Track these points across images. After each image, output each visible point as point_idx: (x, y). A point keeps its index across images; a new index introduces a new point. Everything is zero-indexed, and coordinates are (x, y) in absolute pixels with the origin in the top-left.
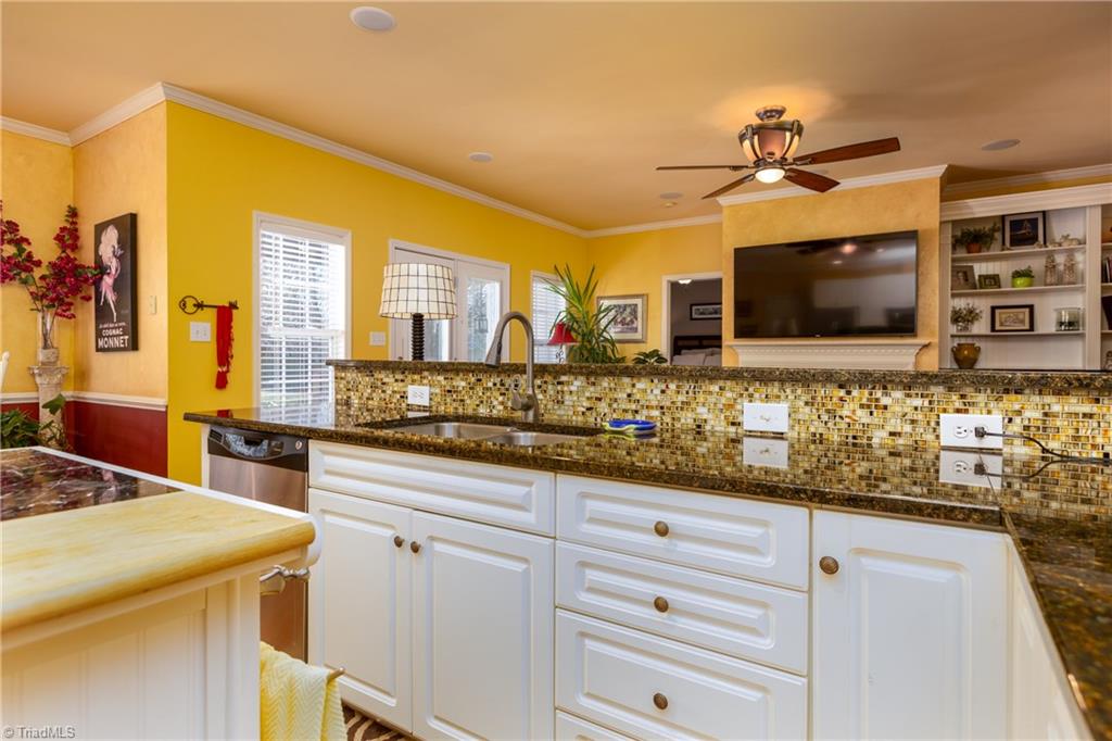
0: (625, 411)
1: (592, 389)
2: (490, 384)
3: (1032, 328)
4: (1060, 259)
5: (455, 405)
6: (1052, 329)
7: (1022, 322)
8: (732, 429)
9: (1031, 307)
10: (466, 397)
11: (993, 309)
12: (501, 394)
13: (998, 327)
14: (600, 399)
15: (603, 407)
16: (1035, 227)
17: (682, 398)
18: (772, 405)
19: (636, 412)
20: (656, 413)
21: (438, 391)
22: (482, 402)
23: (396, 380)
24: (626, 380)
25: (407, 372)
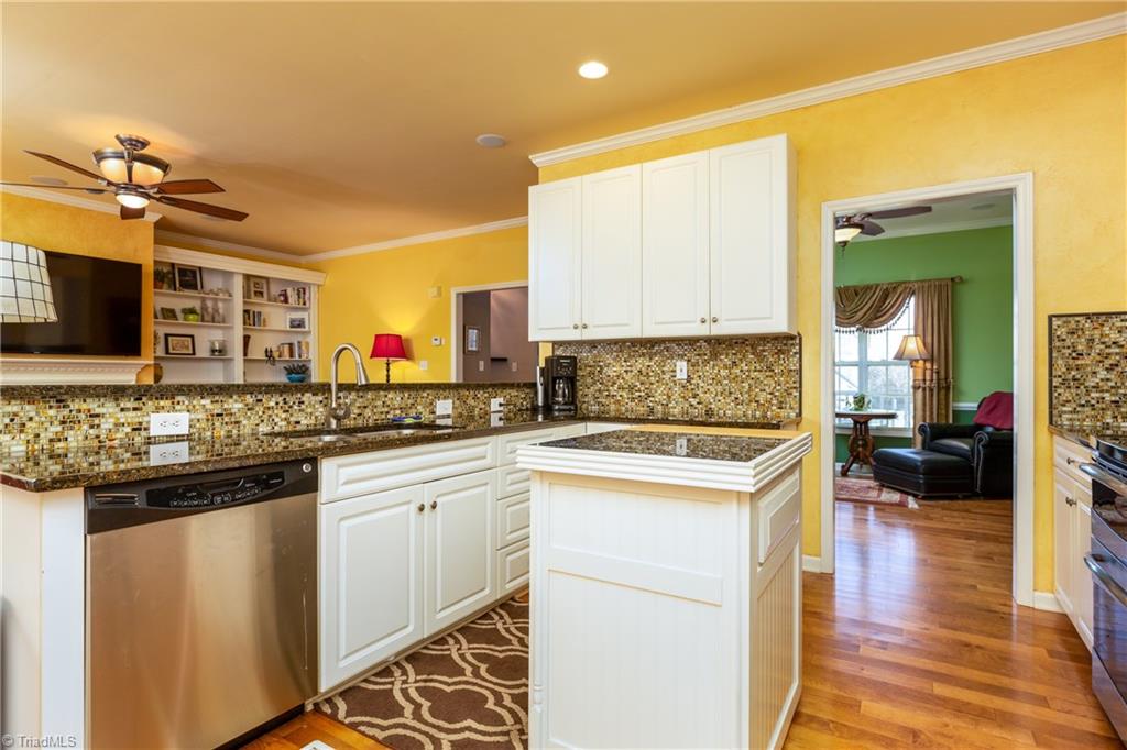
0: (382, 413)
1: (361, 400)
2: (272, 404)
3: (194, 354)
4: (210, 304)
5: (226, 428)
6: (206, 354)
7: (187, 347)
8: (432, 416)
9: (192, 337)
10: (242, 419)
11: (167, 336)
12: (284, 412)
13: (171, 351)
14: (365, 407)
15: (368, 412)
16: (195, 277)
17: (410, 402)
18: (446, 401)
19: (388, 413)
20: (398, 412)
21: (201, 416)
22: (262, 421)
23: (122, 410)
24: (382, 393)
25: (144, 399)
